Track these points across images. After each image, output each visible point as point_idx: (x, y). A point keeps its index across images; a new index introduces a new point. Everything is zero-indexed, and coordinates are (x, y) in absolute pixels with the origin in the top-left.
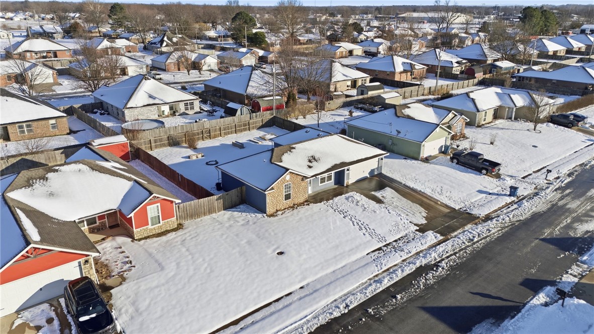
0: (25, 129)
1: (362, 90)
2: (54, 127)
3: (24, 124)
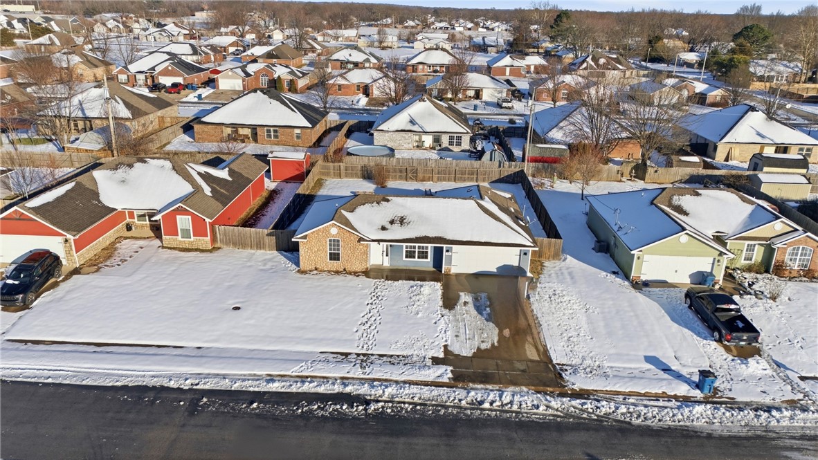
0: (272, 134)
1: (755, 163)
2: (298, 137)
3: (272, 129)
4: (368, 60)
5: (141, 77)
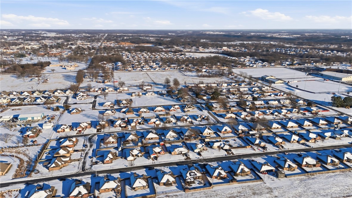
4: (147, 111)
5: (118, 125)
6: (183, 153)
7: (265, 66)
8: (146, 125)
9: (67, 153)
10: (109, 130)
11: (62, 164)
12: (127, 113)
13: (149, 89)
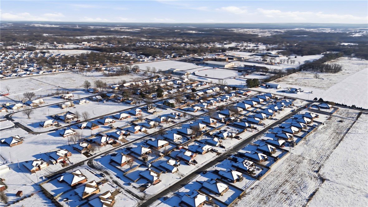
6: (209, 150)
7: (154, 60)
8: (133, 135)
9: (95, 189)
10: (99, 151)
11: (111, 202)
12: (92, 128)
13: (71, 97)
